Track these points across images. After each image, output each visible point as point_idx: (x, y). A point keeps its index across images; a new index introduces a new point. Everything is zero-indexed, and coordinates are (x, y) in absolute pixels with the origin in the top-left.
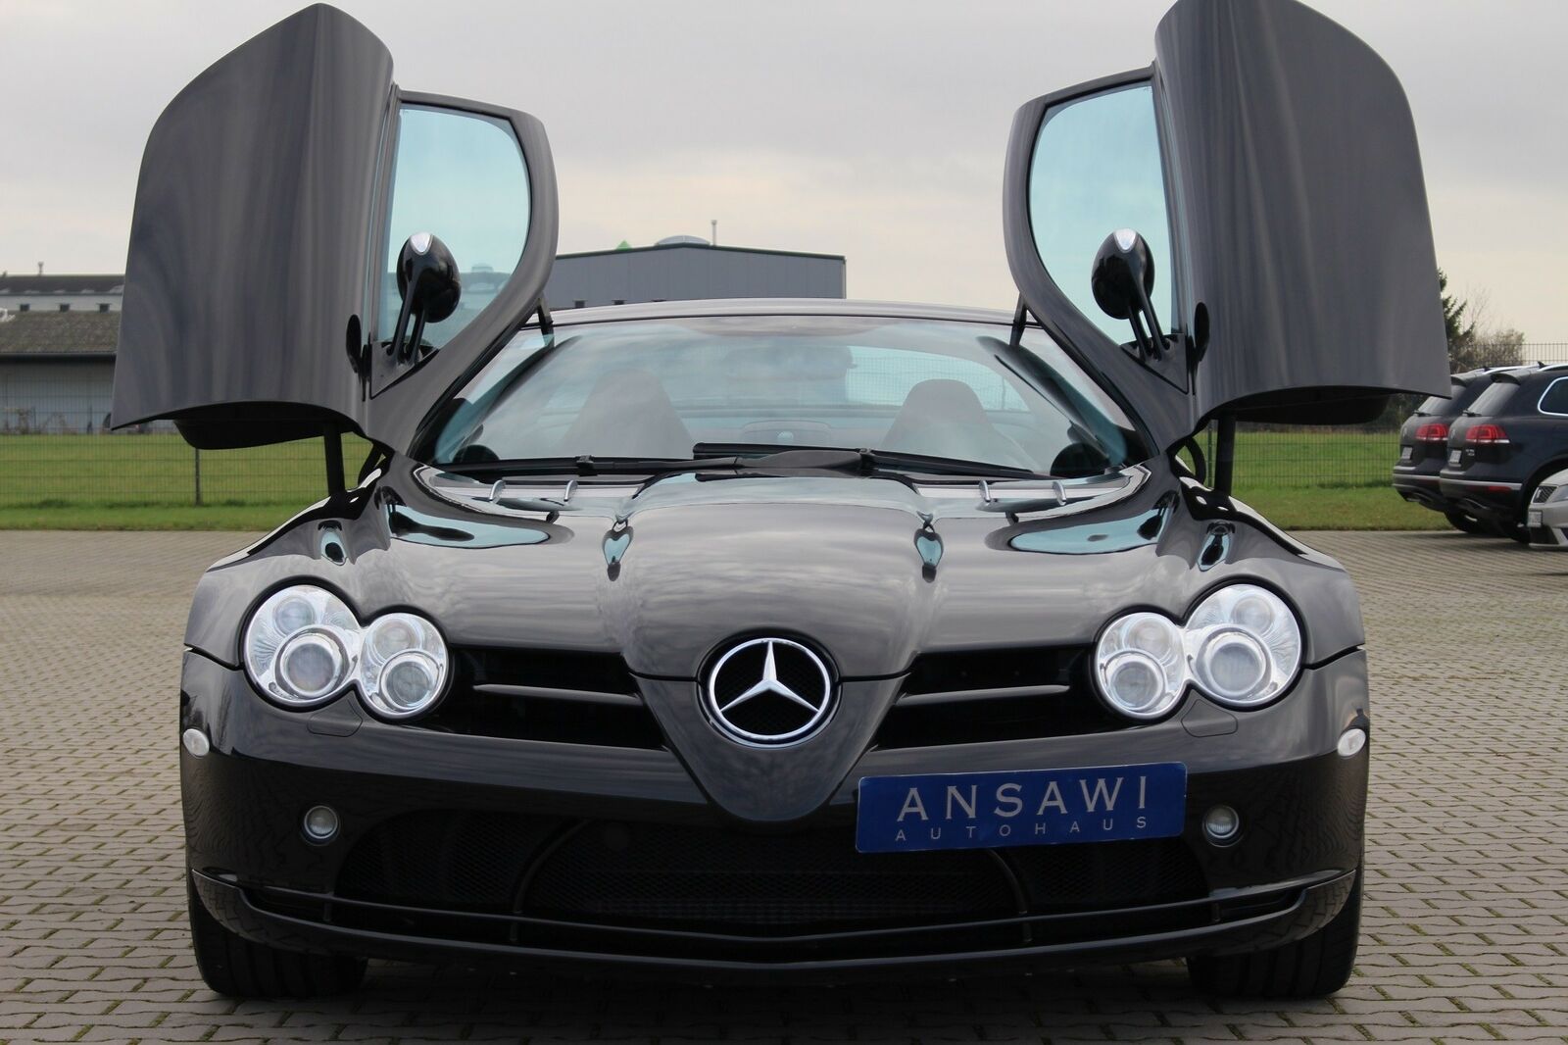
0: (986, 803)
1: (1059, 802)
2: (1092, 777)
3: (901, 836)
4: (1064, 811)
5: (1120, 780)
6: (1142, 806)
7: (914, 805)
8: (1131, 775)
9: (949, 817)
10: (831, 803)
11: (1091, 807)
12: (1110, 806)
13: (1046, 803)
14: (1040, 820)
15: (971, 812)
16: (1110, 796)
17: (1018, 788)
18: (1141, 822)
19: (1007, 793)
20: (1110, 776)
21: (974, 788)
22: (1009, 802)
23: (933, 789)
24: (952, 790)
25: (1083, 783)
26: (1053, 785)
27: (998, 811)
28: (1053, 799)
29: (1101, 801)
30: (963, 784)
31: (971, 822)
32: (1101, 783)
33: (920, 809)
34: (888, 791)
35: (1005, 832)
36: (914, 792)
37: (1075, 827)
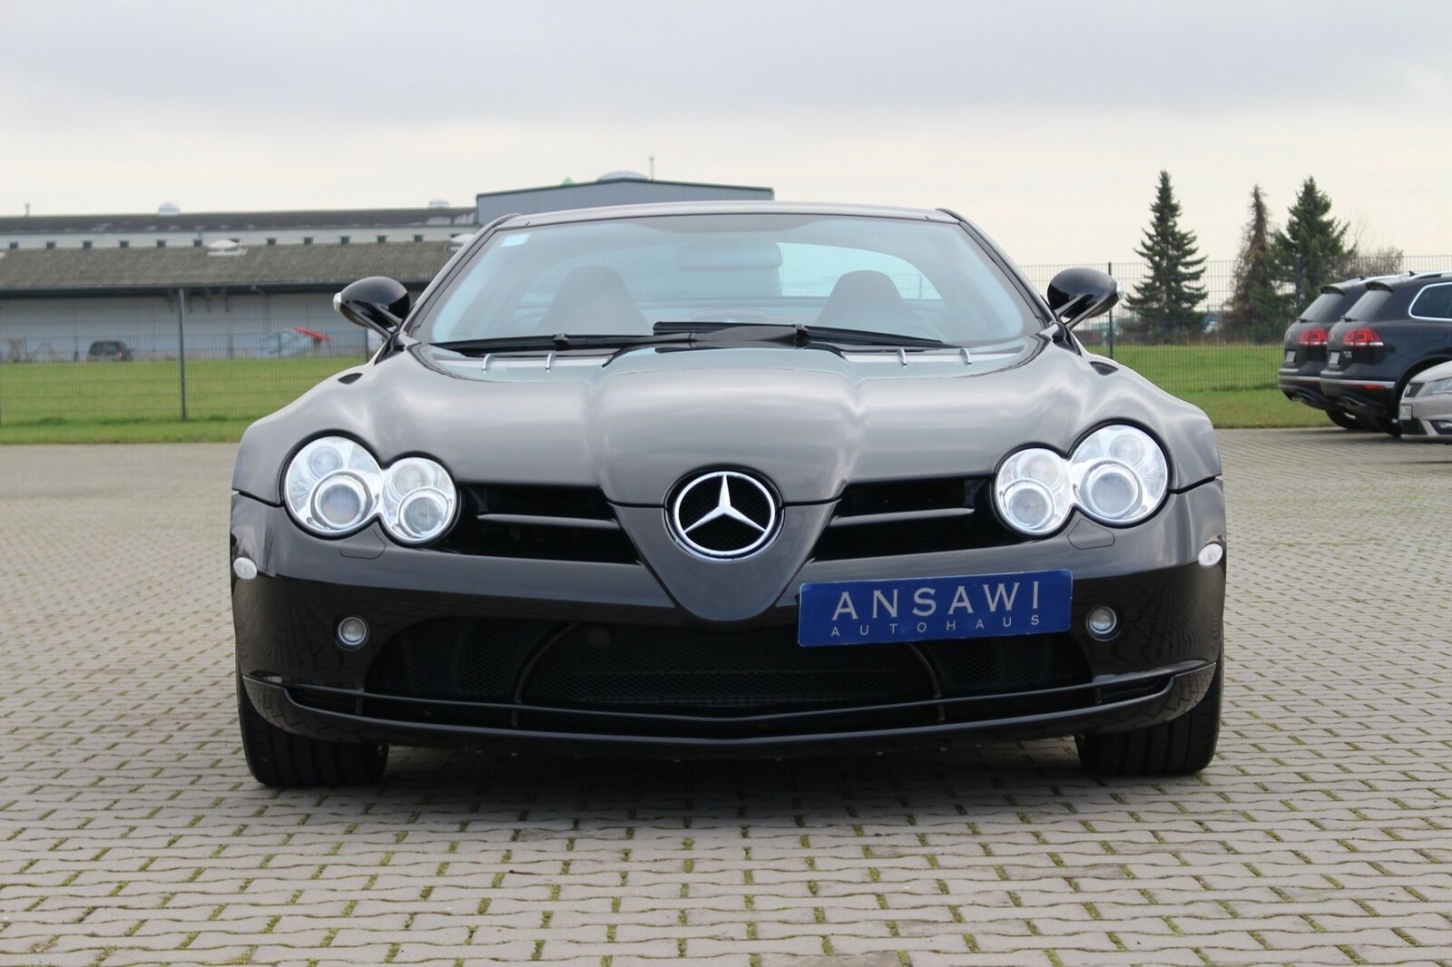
0: (906, 604)
1: (966, 603)
2: (993, 581)
3: (835, 632)
4: (970, 610)
5: (1017, 585)
6: (1035, 606)
7: (846, 606)
8: (1026, 580)
9: (875, 616)
10: (777, 606)
11: (993, 608)
12: (1009, 606)
13: (955, 604)
14: (951, 619)
15: (893, 612)
16: (1009, 598)
17: (932, 591)
18: (1035, 620)
19: (923, 596)
20: (1009, 582)
21: (896, 592)
22: (924, 603)
23: (862, 593)
24: (877, 594)
25: (986, 587)
26: (961, 589)
27: (915, 611)
28: (961, 600)
29: (1001, 604)
30: (887, 589)
31: (894, 620)
32: (1001, 587)
33: (851, 610)
34: (825, 595)
35: (922, 628)
36: (846, 595)
37: (980, 624)
